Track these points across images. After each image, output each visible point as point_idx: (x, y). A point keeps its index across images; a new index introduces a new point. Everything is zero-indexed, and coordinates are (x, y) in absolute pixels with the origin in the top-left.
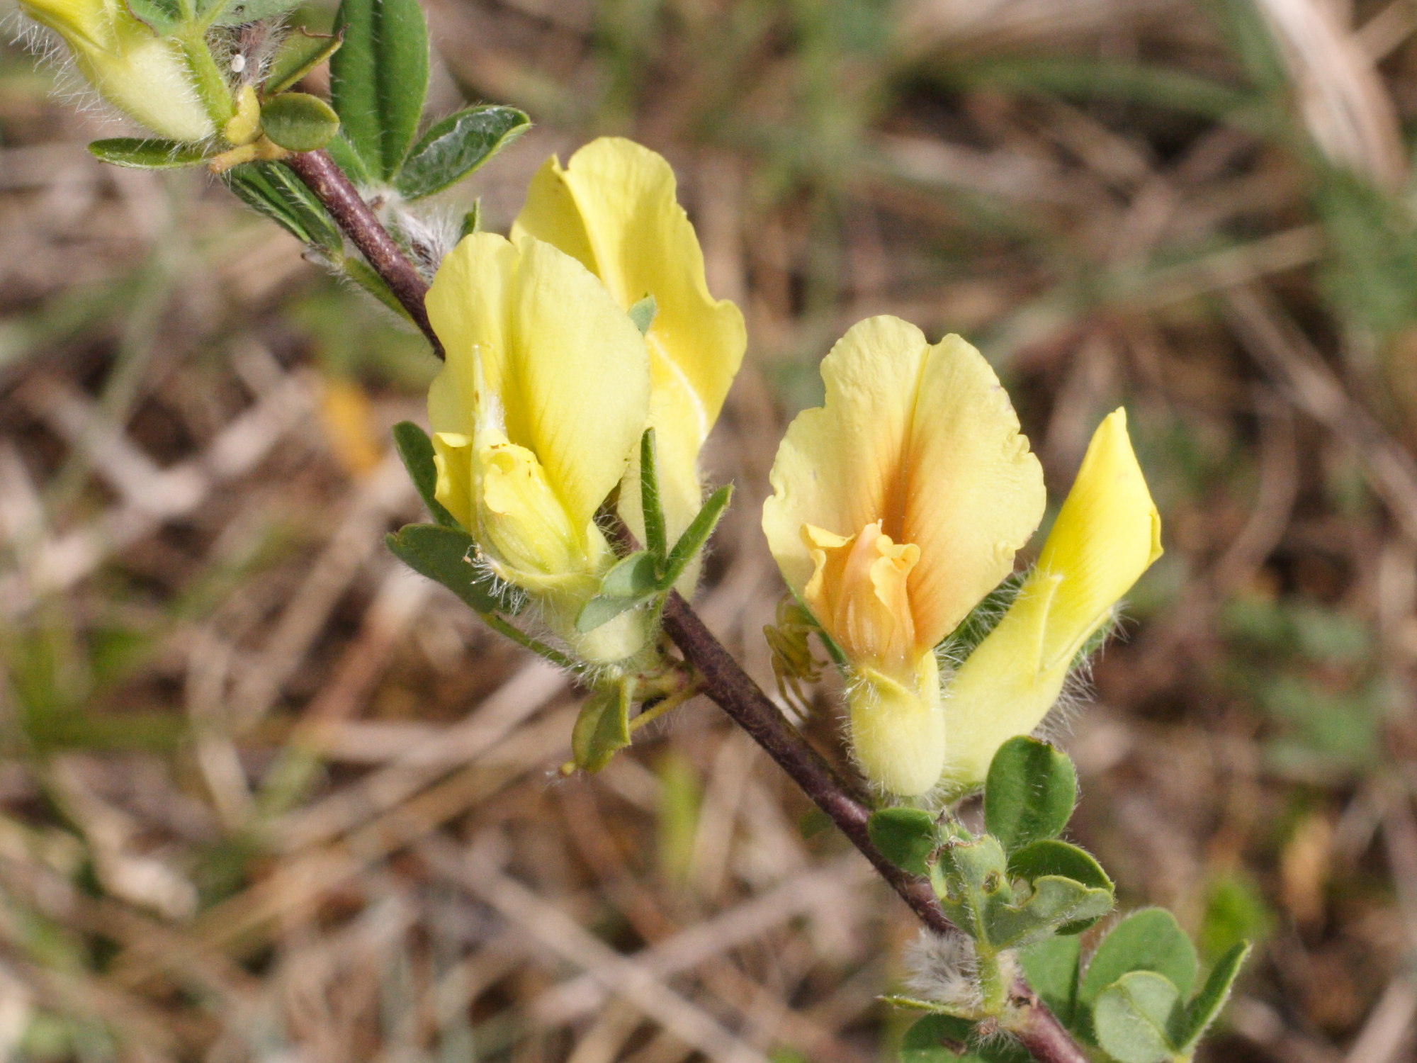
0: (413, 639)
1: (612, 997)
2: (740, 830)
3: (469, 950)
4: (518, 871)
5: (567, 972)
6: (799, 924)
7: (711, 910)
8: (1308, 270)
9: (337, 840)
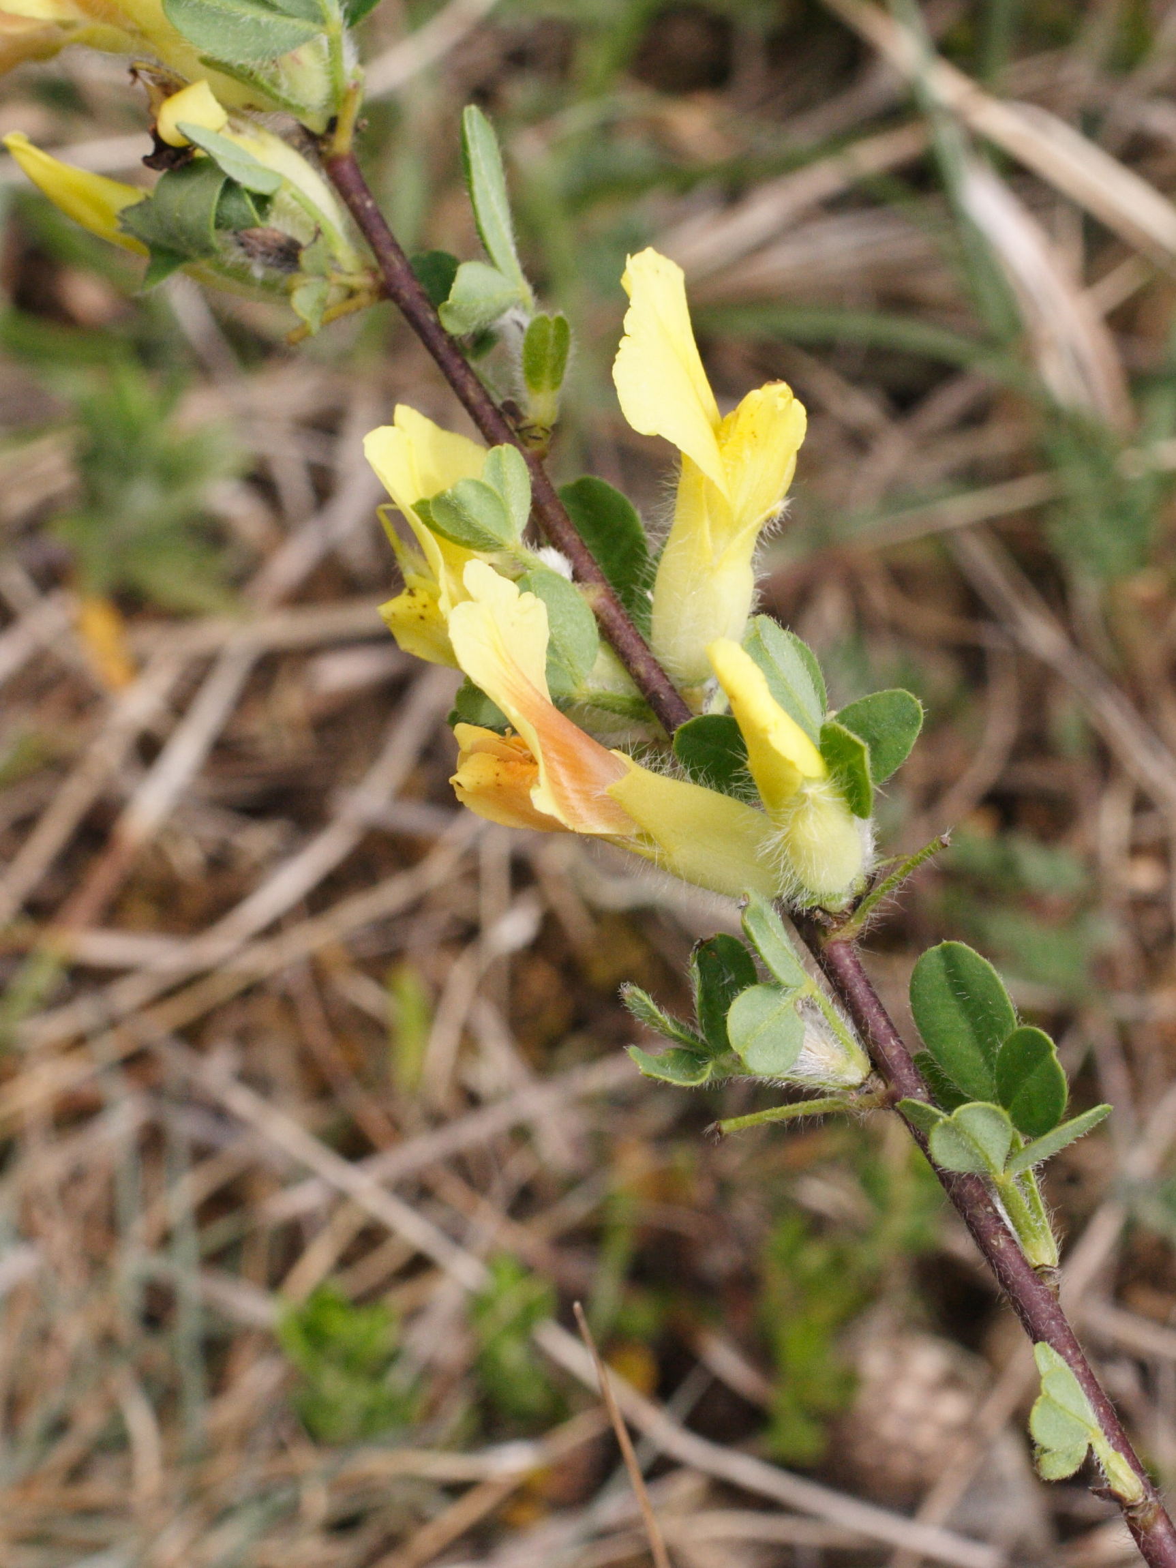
0: (156, 850)
1: (341, 1198)
2: (469, 1041)
3: (201, 1154)
4: (252, 1079)
5: (298, 1174)
6: (521, 1134)
7: (437, 1120)
8: (1036, 514)
9: (78, 1042)
